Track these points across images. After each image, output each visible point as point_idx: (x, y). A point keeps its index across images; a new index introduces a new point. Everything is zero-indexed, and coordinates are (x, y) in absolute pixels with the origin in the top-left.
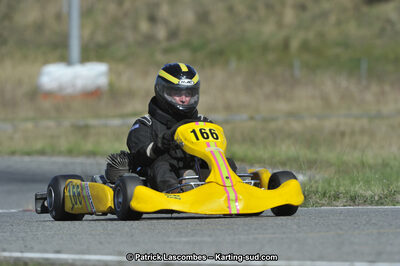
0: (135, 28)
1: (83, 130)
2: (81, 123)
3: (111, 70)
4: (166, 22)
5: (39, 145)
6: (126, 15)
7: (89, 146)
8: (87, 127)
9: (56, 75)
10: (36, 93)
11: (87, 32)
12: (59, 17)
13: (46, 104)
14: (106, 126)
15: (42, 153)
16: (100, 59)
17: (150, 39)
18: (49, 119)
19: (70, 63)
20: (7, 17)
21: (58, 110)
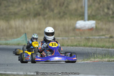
0: (103, 11)
1: (88, 39)
2: (88, 37)
3: (96, 23)
4: (112, 9)
5: (75, 44)
6: (101, 7)
7: (90, 44)
8: (89, 38)
9: (81, 24)
10: (75, 29)
11: (90, 12)
12: (82, 7)
13: (78, 32)
14: (94, 38)
15: (76, 46)
16: (93, 19)
17: (107, 14)
18: (78, 36)
19: (85, 21)
20: (67, 7)
21: (81, 34)
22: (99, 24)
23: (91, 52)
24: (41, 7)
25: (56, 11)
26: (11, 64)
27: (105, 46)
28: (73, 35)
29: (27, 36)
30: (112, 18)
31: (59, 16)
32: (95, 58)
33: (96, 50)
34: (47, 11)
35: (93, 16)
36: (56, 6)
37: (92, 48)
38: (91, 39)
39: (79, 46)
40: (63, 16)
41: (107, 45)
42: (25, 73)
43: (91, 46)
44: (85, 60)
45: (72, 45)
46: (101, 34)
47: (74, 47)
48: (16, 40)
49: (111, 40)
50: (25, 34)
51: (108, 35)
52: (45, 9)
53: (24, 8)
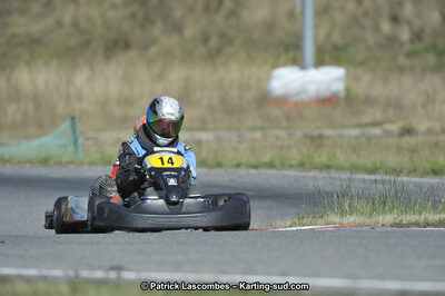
0: (376, 28)
1: (317, 141)
2: (316, 133)
3: (347, 74)
4: (409, 23)
5: (267, 158)
6: (366, 13)
7: (323, 159)
8: (321, 137)
9: (287, 80)
10: (265, 99)
11: (322, 33)
12: (291, 15)
13: (276, 112)
14: (341, 136)
15: (271, 165)
16: (336, 62)
17: (392, 41)
18: (279, 128)
19: (303, 67)
20: (233, 13)
21: (289, 118)
22: (357, 79)
23: (329, 188)
24: (133, 16)
25: (189, 32)
26: (15, 237)
27: (381, 168)
28: (259, 123)
29: (79, 128)
30: (409, 55)
31: (203, 50)
32: (343, 213)
33: (350, 180)
34: (157, 29)
35: (336, 47)
36: (192, 9)
37: (334, 174)
38: (329, 138)
39: (284, 165)
40: (219, 50)
41: (392, 160)
42: (71, 273)
43: (328, 167)
44: (305, 221)
45: (253, 161)
46: (367, 118)
47: (263, 171)
48: (35, 143)
49: (407, 141)
50: (73, 118)
51: (394, 122)
52: (147, 21)
53: (67, 19)
